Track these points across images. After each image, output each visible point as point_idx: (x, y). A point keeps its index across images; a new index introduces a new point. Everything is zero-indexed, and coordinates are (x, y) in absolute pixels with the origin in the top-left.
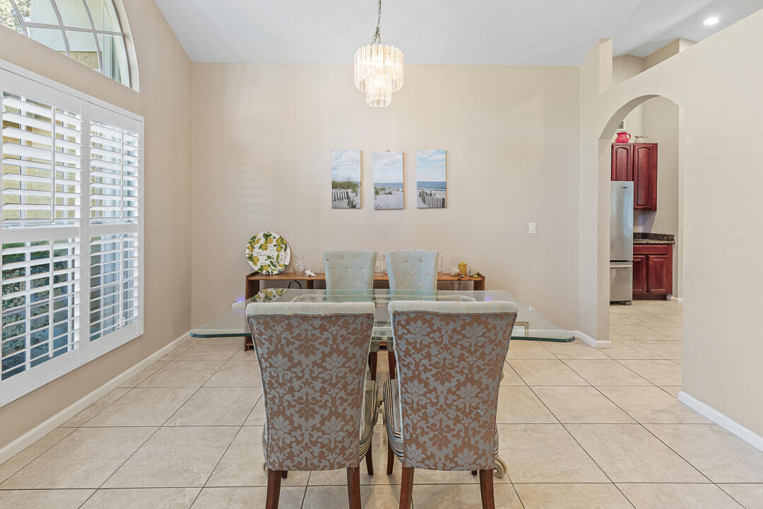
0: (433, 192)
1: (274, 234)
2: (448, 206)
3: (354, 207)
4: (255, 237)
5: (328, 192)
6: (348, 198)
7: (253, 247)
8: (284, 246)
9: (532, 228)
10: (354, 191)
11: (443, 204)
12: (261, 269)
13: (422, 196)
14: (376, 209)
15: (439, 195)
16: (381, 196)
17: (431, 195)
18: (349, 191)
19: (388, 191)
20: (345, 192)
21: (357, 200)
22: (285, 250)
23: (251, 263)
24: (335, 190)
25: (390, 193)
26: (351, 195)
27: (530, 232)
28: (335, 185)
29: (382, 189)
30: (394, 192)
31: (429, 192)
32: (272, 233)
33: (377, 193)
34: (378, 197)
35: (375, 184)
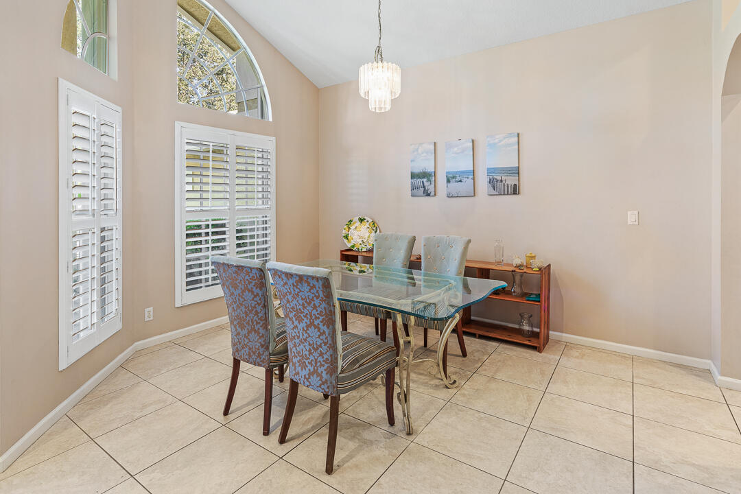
0: (504, 178)
1: (367, 219)
2: (521, 191)
3: (429, 195)
4: (351, 221)
5: (408, 182)
6: (424, 187)
7: (349, 228)
8: (375, 228)
9: (631, 217)
10: (429, 180)
11: (515, 191)
12: (353, 246)
13: (493, 183)
14: (448, 197)
15: (511, 181)
16: (453, 185)
17: (501, 181)
18: (425, 180)
19: (458, 179)
20: (422, 182)
21: (431, 189)
22: (376, 232)
23: (346, 241)
24: (413, 181)
25: (461, 181)
26: (426, 184)
27: (629, 223)
28: (413, 176)
29: (453, 178)
30: (464, 180)
31: (499, 178)
32: (365, 218)
33: (448, 181)
34: (449, 185)
35: (447, 173)
